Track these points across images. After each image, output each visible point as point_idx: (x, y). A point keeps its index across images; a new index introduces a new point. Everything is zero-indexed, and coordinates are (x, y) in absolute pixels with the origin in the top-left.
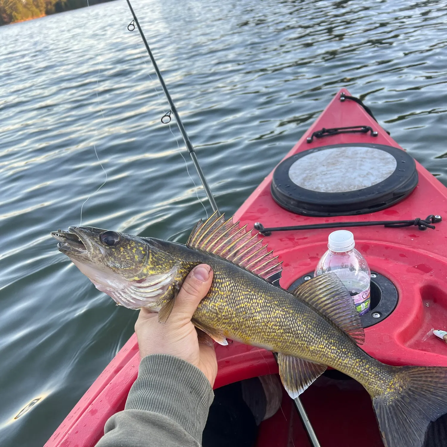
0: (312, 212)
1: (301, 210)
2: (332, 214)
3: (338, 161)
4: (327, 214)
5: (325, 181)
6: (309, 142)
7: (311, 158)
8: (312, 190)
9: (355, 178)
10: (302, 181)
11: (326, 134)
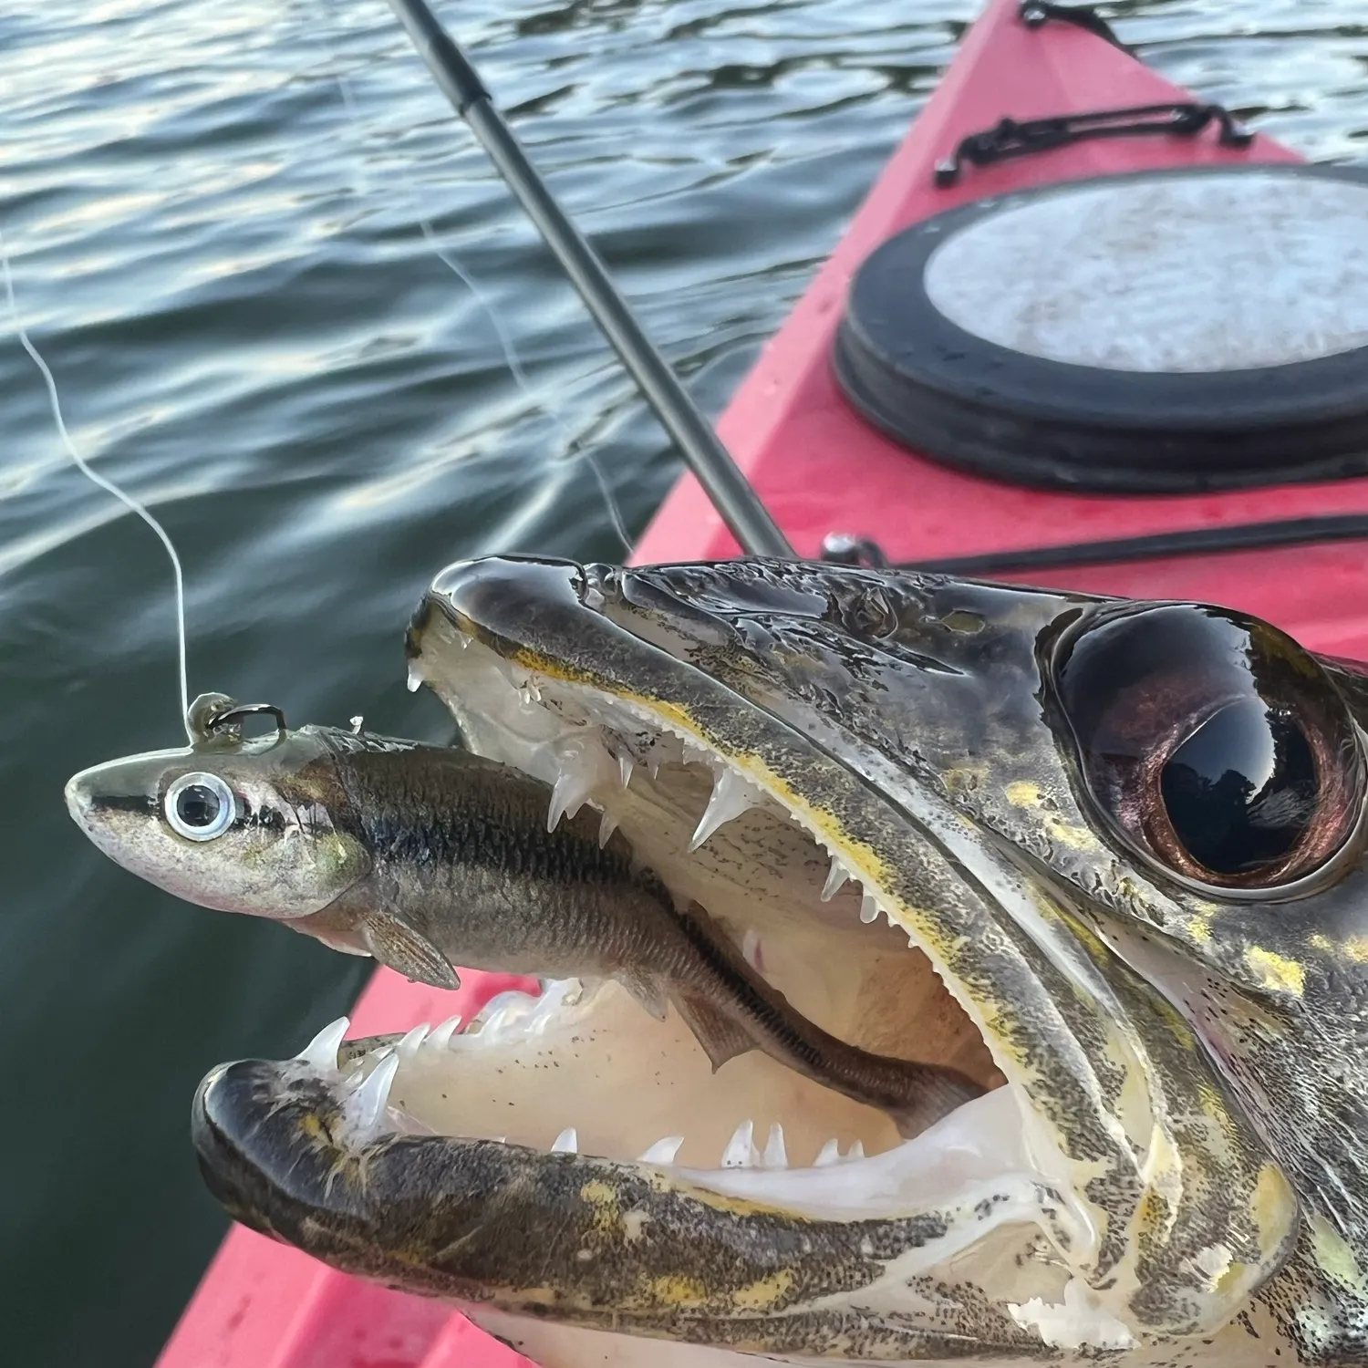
0: (1108, 477)
1: (1042, 466)
2: (1217, 479)
3: (1154, 235)
4: (1191, 481)
5: (1137, 318)
6: (945, 181)
7: (1010, 229)
8: (1092, 363)
9: (1292, 302)
10: (1020, 327)
11: (1014, 145)
